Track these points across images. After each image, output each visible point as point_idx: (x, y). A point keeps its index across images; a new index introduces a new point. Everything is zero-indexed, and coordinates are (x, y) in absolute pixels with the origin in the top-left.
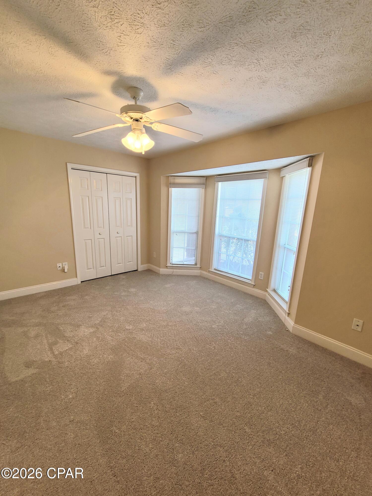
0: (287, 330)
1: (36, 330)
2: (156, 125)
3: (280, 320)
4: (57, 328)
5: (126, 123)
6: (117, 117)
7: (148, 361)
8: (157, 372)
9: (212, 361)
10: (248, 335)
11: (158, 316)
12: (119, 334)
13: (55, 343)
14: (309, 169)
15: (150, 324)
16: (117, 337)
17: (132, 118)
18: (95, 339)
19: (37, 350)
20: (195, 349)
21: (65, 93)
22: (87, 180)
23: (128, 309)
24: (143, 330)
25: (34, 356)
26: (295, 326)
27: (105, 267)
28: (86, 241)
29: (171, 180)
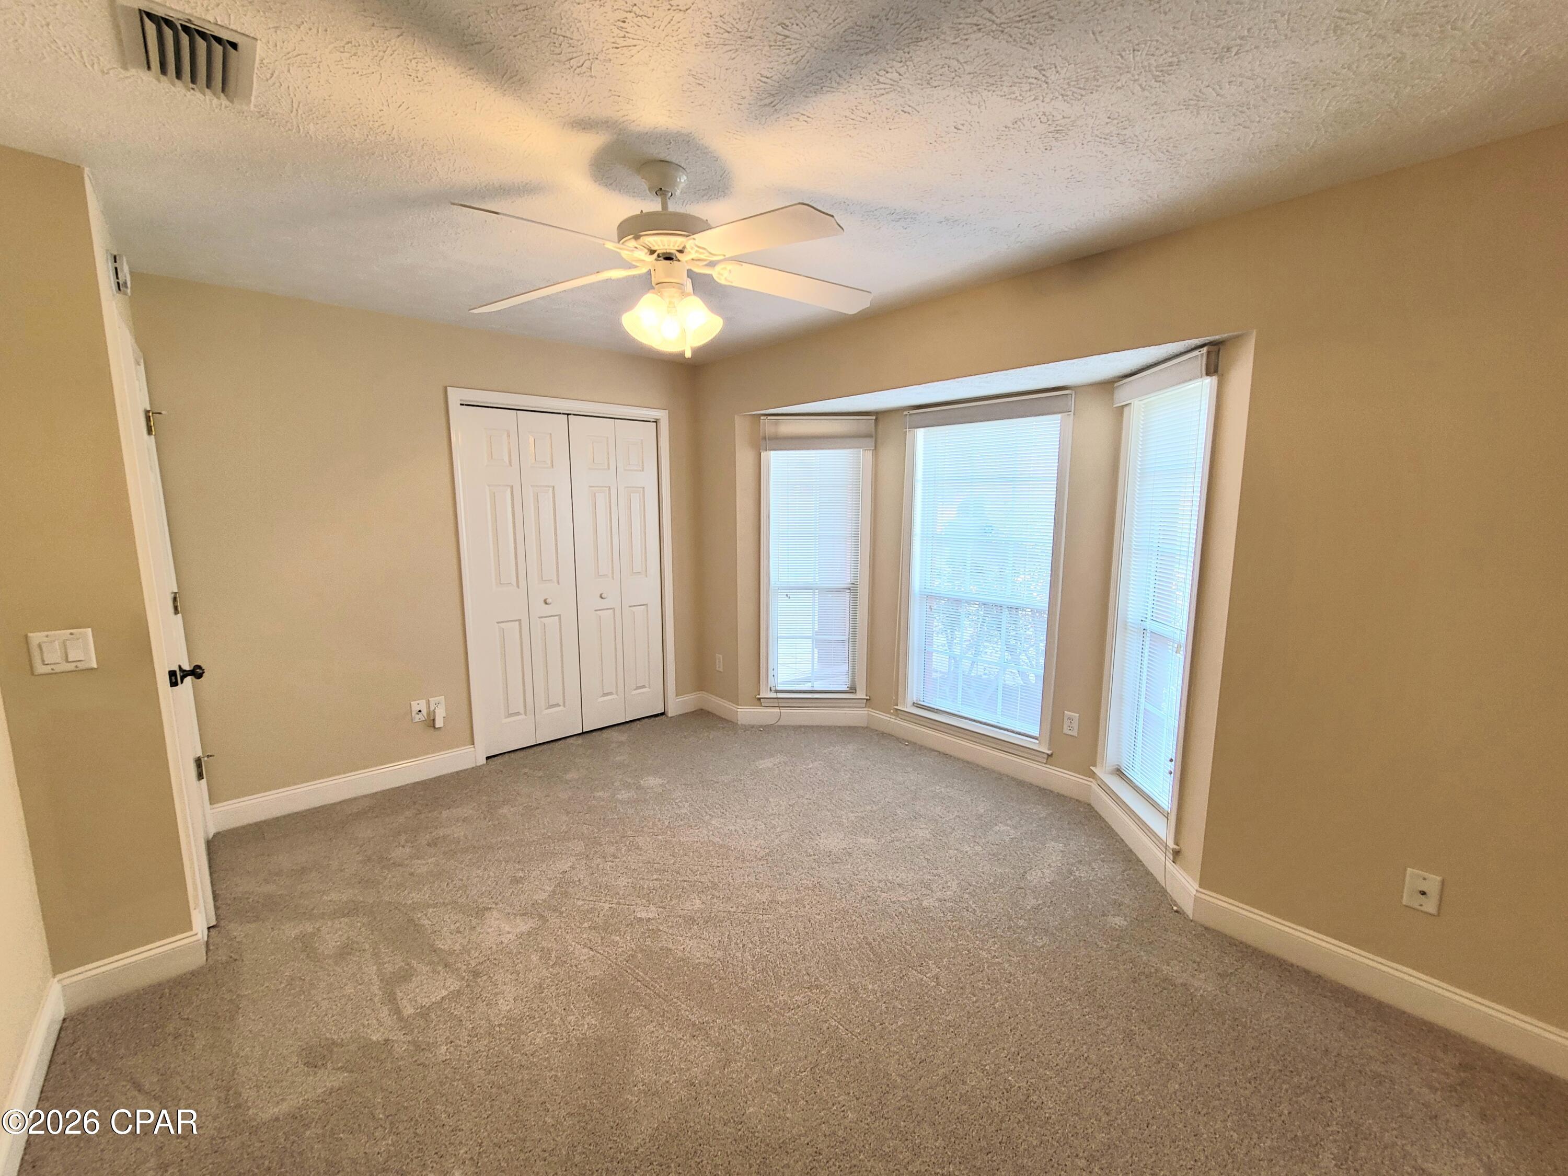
0: (1176, 911)
1: (340, 929)
2: (725, 268)
3: (1148, 873)
4: (411, 920)
5: (636, 267)
6: (608, 250)
7: (714, 1033)
8: (747, 1076)
9: (933, 1031)
10: (1046, 931)
11: (742, 871)
12: (613, 937)
13: (405, 976)
14: (1209, 383)
15: (715, 900)
16: (607, 949)
17: (652, 252)
18: (534, 958)
19: (343, 1001)
20: (870, 987)
21: (449, 186)
22: (509, 436)
23: (641, 849)
24: (690, 920)
25: (336, 1025)
26: (1203, 896)
27: (561, 708)
28: (502, 625)
29: (768, 427)
